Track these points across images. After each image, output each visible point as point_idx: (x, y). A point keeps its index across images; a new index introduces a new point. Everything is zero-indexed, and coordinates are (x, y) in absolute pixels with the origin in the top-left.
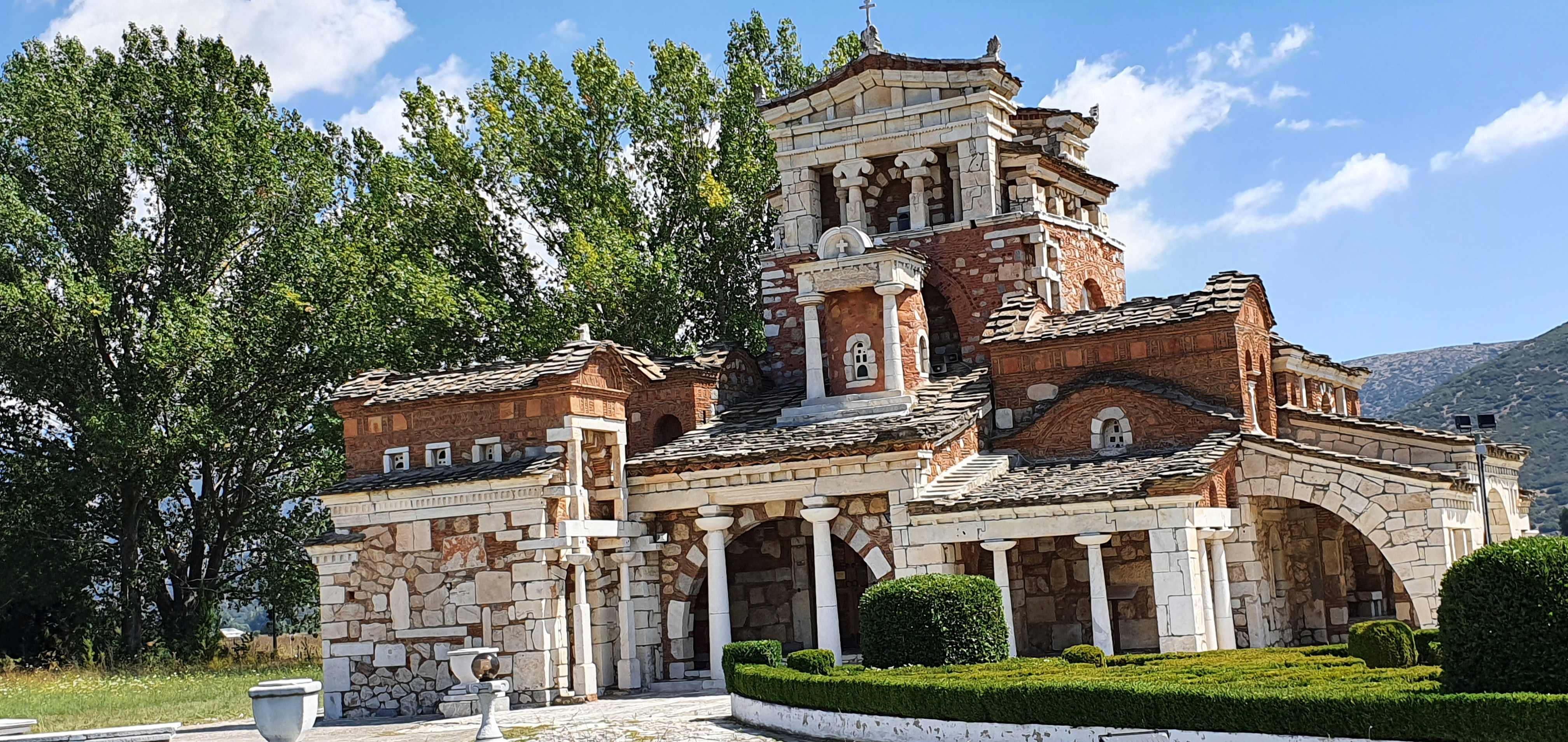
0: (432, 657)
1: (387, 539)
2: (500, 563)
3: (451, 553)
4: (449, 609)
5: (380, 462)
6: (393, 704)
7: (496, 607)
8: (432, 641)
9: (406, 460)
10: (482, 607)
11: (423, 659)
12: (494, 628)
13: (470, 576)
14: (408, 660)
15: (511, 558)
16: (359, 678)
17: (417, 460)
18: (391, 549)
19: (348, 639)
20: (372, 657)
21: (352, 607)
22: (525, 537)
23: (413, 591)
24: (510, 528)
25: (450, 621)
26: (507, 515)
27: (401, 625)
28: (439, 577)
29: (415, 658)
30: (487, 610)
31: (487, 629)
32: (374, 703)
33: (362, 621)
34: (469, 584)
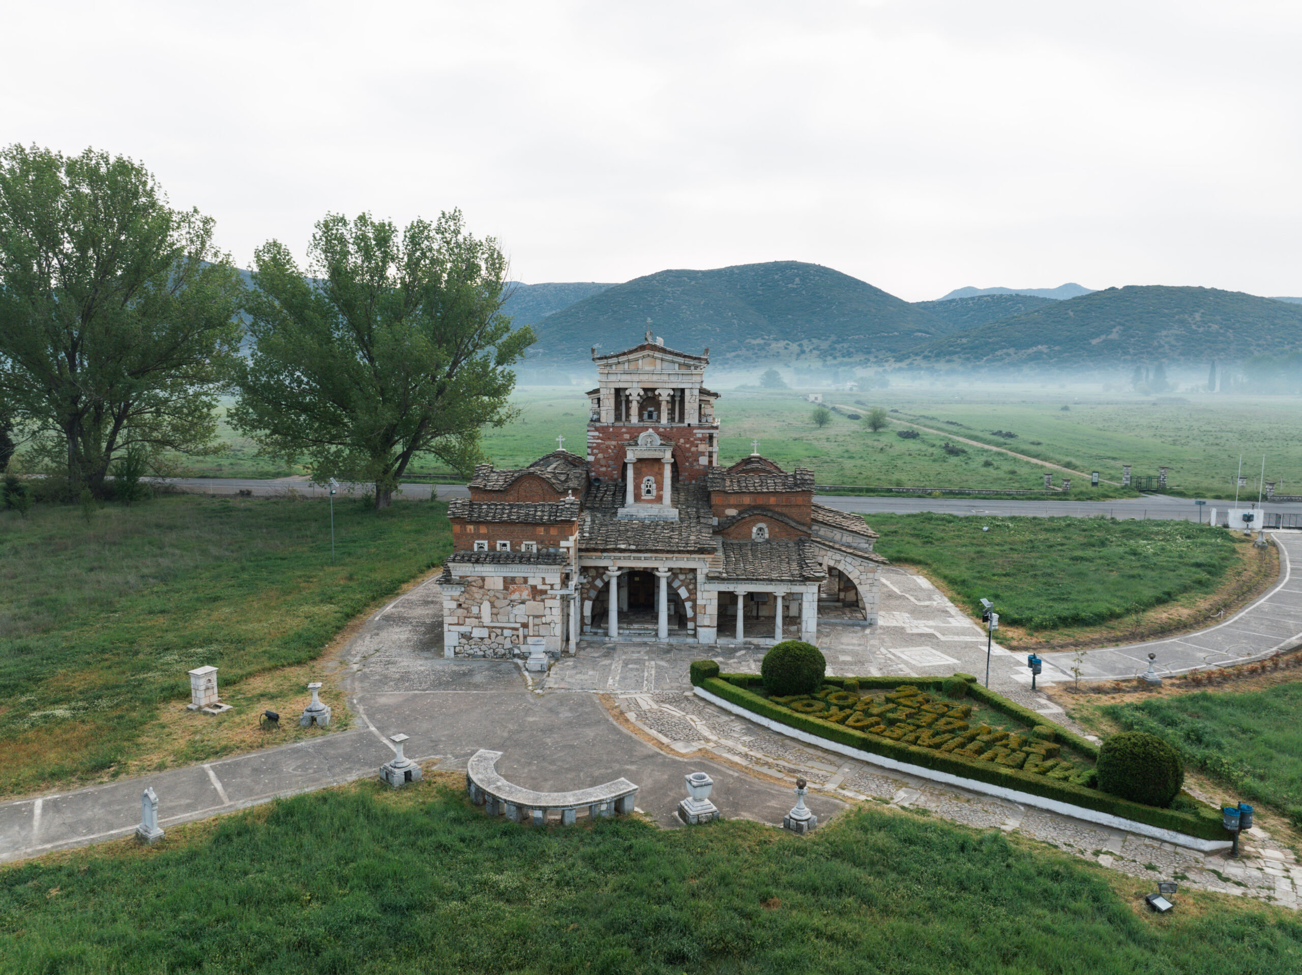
0: (502, 635)
1: (480, 583)
2: (538, 598)
3: (514, 592)
4: (511, 616)
5: (472, 546)
6: (482, 653)
7: (535, 617)
8: (502, 628)
9: (486, 548)
10: (528, 616)
11: (497, 636)
12: (534, 625)
13: (523, 602)
14: (490, 635)
15: (544, 597)
16: (464, 641)
17: (492, 548)
18: (482, 587)
19: (458, 624)
20: (471, 633)
21: (460, 611)
22: (552, 589)
23: (493, 606)
24: (544, 584)
25: (512, 620)
26: (544, 579)
27: (487, 619)
28: (507, 602)
29: (493, 635)
30: (531, 618)
31: (531, 625)
32: (472, 652)
33: (465, 617)
34: (522, 605)
